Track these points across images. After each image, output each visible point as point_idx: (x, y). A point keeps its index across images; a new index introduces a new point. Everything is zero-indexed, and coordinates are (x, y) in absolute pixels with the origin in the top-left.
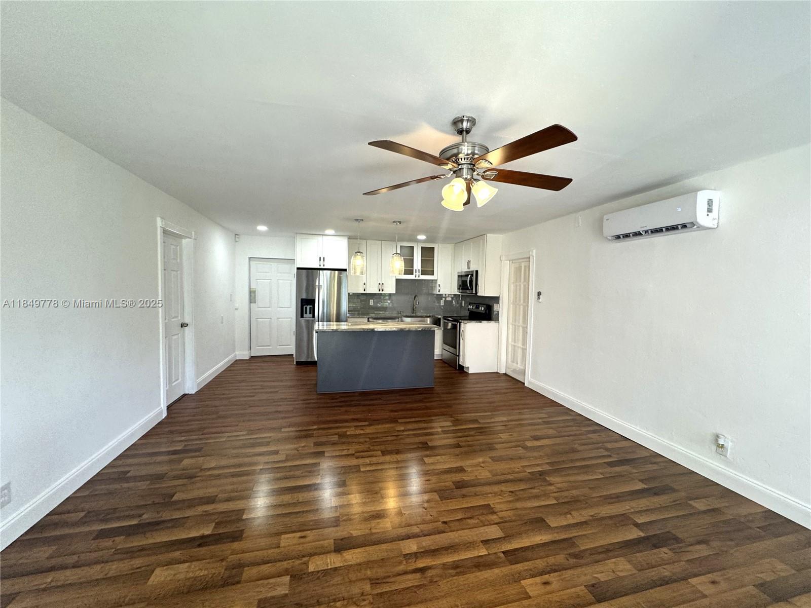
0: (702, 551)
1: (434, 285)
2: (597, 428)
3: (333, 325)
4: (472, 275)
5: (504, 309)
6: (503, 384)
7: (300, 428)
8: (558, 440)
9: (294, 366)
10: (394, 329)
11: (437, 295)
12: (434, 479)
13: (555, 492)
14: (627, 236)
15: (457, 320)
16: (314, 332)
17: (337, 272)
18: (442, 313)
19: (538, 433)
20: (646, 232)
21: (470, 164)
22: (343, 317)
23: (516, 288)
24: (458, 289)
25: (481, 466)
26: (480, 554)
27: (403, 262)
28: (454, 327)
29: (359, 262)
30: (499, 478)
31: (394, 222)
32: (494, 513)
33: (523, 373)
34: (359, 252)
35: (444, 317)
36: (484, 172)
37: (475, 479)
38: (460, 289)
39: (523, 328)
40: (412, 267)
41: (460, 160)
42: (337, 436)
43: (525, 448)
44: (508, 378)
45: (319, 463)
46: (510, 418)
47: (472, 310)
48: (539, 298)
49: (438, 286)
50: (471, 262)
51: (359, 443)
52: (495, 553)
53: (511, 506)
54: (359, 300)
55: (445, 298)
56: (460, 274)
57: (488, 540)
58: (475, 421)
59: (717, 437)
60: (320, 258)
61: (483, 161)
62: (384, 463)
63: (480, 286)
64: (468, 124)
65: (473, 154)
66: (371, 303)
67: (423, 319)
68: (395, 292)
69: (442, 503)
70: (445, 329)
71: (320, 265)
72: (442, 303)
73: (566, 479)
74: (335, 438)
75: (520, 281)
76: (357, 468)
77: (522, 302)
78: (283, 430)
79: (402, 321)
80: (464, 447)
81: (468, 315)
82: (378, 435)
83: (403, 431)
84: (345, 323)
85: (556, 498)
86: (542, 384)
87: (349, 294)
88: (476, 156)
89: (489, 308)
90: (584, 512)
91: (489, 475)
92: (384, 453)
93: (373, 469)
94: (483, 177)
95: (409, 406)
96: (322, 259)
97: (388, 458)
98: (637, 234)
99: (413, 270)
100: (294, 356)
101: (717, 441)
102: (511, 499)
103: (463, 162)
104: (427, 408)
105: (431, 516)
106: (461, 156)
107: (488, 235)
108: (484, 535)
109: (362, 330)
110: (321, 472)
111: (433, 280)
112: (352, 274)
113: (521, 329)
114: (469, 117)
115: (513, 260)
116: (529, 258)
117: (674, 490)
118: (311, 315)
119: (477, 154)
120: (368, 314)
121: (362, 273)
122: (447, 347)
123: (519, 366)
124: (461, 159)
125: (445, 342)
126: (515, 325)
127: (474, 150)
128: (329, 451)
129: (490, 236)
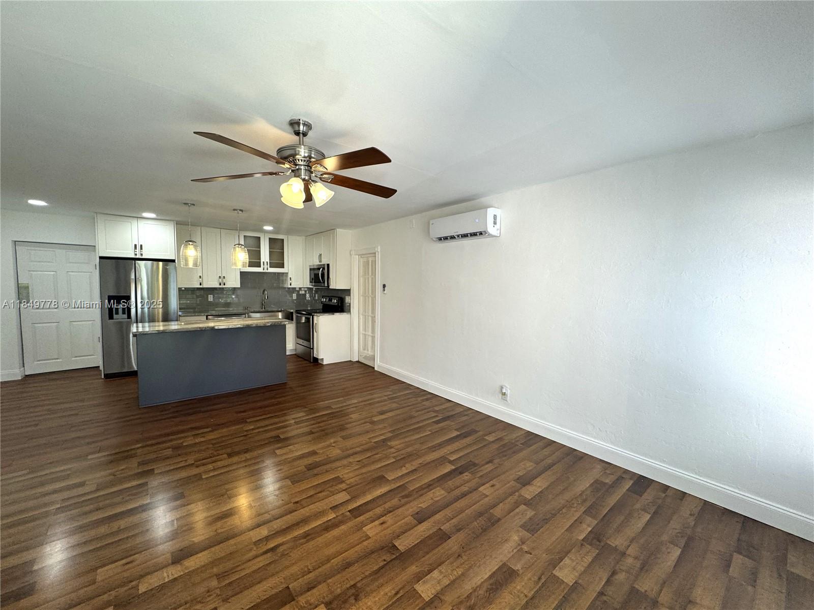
0: (489, 467)
1: (284, 278)
2: (429, 396)
3: (159, 326)
4: (324, 268)
5: (354, 301)
6: (356, 371)
7: (117, 451)
8: (398, 412)
9: (103, 380)
10: (239, 326)
11: (288, 288)
12: (285, 468)
13: (394, 453)
14: (446, 238)
15: (310, 314)
16: (131, 335)
17: (161, 264)
18: (294, 307)
19: (384, 409)
20: (458, 236)
21: (307, 166)
22: (172, 316)
23: (365, 281)
24: (310, 282)
25: (333, 446)
26: (329, 519)
27: (247, 254)
28: (308, 320)
29: (191, 252)
30: (348, 452)
31: (234, 210)
32: (343, 482)
33: (373, 358)
34: (190, 241)
35: (296, 311)
36: (322, 175)
37: (327, 458)
38: (312, 282)
39: (372, 317)
40: (260, 259)
41: (297, 161)
42: (171, 449)
43: (372, 423)
44: (360, 365)
45: (147, 482)
46: (361, 400)
47: (325, 303)
48: (384, 290)
49: (289, 279)
50: (322, 256)
51: (199, 451)
52: (342, 514)
53: (357, 472)
54: (195, 296)
55: (298, 291)
56: (312, 267)
57: (337, 505)
58: (329, 407)
59: (502, 388)
60: (135, 245)
61: (319, 166)
62: (231, 465)
63: (331, 279)
64: (305, 128)
65: (310, 157)
66: (211, 298)
67: (273, 314)
68: (239, 286)
69: (294, 487)
70: (298, 322)
71: (136, 255)
72: (295, 296)
73: (403, 441)
74: (169, 452)
75: (369, 275)
76: (198, 477)
77: (370, 294)
78: (89, 457)
79: (249, 317)
80: (316, 433)
81: (321, 308)
82: (224, 439)
83: (253, 429)
84: (176, 323)
85: (394, 457)
86: (388, 366)
87: (180, 289)
88: (313, 160)
89: (342, 300)
90: (414, 463)
91: (339, 451)
92: (230, 455)
93: (219, 473)
94: (320, 178)
95: (259, 404)
96: (139, 247)
97: (235, 459)
98: (452, 237)
99: (260, 262)
100: (101, 368)
101: (502, 391)
102: (358, 467)
103: (301, 163)
104: (279, 403)
105: (283, 500)
106: (298, 157)
107: (337, 230)
108: (333, 502)
109: (199, 329)
110: (150, 492)
111: (283, 273)
112: (182, 266)
113: (370, 318)
114: (305, 121)
115: (361, 255)
116: (375, 253)
117: (476, 432)
118: (125, 316)
119: (314, 158)
120: (207, 311)
121: (195, 264)
122: (301, 341)
123: (369, 353)
124: (299, 160)
125: (298, 336)
126: (365, 316)
127: (311, 153)
128: (159, 467)
129: (339, 231)
